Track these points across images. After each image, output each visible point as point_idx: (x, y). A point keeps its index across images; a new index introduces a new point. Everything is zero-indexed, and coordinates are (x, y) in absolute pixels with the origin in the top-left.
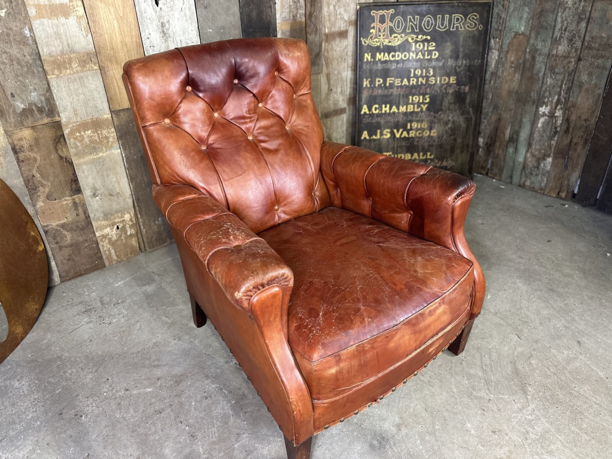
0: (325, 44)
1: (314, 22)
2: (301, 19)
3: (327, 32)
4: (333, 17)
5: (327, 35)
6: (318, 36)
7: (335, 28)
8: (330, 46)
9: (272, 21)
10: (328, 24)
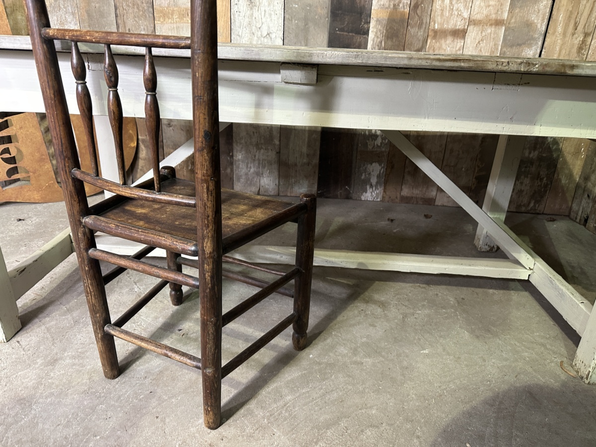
0: (431, 41)
1: (419, 14)
2: (404, 9)
3: (436, 27)
4: (447, 12)
5: (436, 32)
6: (422, 30)
7: (448, 25)
8: (438, 44)
9: (366, 6)
10: (439, 19)
